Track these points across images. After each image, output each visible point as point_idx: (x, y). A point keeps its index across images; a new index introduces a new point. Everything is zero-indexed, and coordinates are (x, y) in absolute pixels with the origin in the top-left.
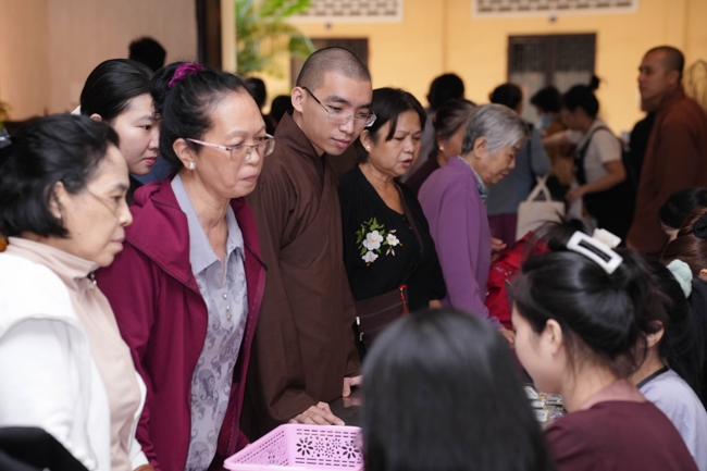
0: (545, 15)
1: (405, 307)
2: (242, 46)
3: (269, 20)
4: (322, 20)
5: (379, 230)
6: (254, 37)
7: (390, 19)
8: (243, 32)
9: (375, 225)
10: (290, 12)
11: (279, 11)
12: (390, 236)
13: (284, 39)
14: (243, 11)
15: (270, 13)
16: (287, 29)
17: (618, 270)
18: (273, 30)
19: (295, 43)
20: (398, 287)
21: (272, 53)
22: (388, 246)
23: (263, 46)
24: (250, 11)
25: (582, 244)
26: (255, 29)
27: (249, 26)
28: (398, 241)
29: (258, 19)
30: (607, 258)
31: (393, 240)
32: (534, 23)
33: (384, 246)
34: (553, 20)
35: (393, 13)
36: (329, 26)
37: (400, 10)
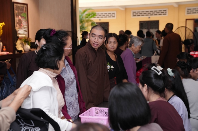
0: (148, 17)
1: (115, 82)
2: (81, 25)
3: (87, 19)
4: (99, 19)
5: (109, 65)
6: (84, 22)
7: (113, 18)
8: (81, 22)
9: (109, 64)
10: (91, 17)
11: (89, 17)
12: (112, 66)
13: (90, 23)
14: (81, 17)
15: (87, 18)
16: (91, 21)
17: (161, 75)
18: (88, 21)
19: (92, 24)
20: (114, 78)
21: (88, 26)
22: (111, 68)
23: (86, 25)
24: (83, 17)
25: (154, 69)
26: (84, 21)
27: (83, 20)
28: (113, 67)
29: (84, 19)
30: (159, 72)
31: (112, 67)
32: (145, 18)
33: (110, 68)
34: (149, 18)
35: (114, 17)
36: (100, 20)
37: (115, 16)
